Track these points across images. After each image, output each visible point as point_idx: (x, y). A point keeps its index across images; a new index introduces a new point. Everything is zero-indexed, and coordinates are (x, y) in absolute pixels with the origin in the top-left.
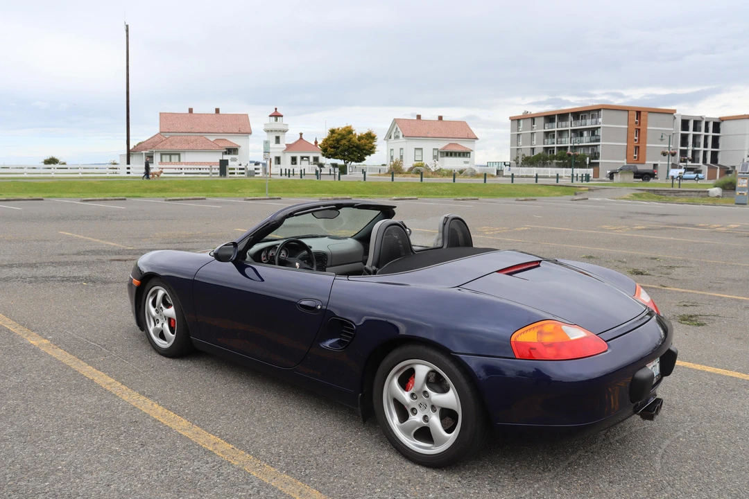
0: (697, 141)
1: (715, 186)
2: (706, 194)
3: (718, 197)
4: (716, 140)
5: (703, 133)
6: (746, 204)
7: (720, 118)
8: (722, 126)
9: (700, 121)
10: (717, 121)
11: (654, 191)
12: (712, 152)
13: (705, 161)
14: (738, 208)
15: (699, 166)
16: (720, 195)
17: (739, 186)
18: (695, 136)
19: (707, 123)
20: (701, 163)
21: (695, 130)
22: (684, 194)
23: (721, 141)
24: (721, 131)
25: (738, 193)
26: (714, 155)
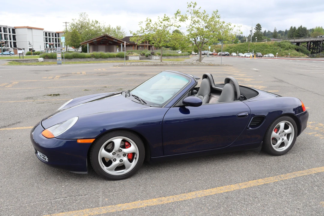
0: (6, 37)
1: (40, 57)
2: (37, 60)
3: (42, 61)
4: (14, 37)
5: (8, 33)
6: (61, 64)
7: (14, 27)
8: (16, 31)
9: (6, 28)
10: (13, 28)
11: (16, 60)
12: (13, 42)
13: (11, 46)
14: (59, 66)
15: (9, 48)
16: (43, 61)
17: (58, 57)
18: (5, 35)
19: (9, 29)
20: (10, 47)
21: (4, 32)
22: (29, 61)
23: (16, 37)
24: (16, 33)
25: (58, 59)
26: (15, 43)
